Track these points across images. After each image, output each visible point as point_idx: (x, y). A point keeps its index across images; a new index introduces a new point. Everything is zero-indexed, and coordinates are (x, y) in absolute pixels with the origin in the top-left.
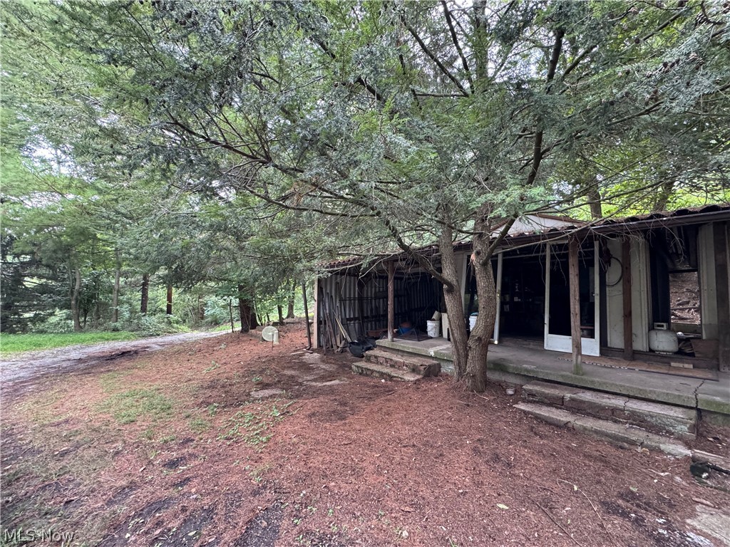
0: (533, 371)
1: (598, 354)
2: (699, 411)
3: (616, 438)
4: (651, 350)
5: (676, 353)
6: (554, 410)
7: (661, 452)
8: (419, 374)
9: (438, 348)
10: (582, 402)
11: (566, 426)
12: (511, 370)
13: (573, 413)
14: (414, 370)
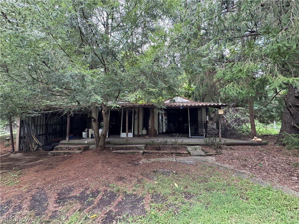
0: (117, 142)
1: (132, 137)
2: (146, 144)
3: (133, 152)
4: (142, 134)
5: (146, 134)
6: (121, 150)
7: (139, 153)
8: (81, 150)
9: (88, 141)
10: (127, 147)
11: (124, 153)
12: (111, 143)
13: (125, 150)
14: (79, 149)
